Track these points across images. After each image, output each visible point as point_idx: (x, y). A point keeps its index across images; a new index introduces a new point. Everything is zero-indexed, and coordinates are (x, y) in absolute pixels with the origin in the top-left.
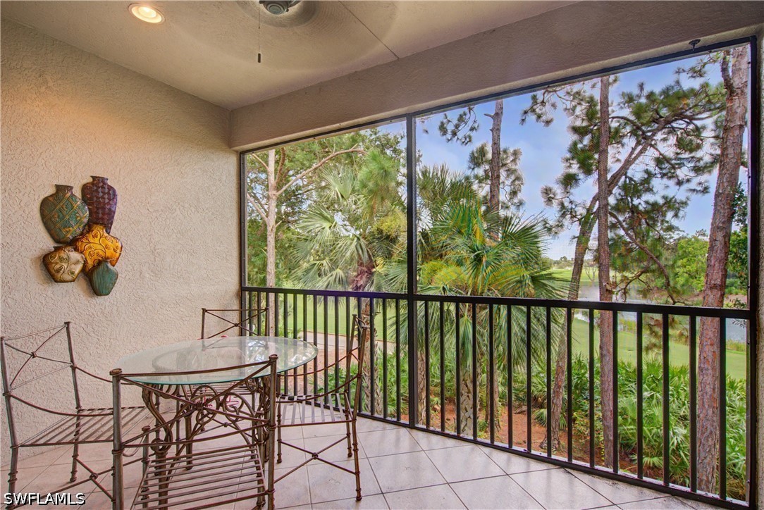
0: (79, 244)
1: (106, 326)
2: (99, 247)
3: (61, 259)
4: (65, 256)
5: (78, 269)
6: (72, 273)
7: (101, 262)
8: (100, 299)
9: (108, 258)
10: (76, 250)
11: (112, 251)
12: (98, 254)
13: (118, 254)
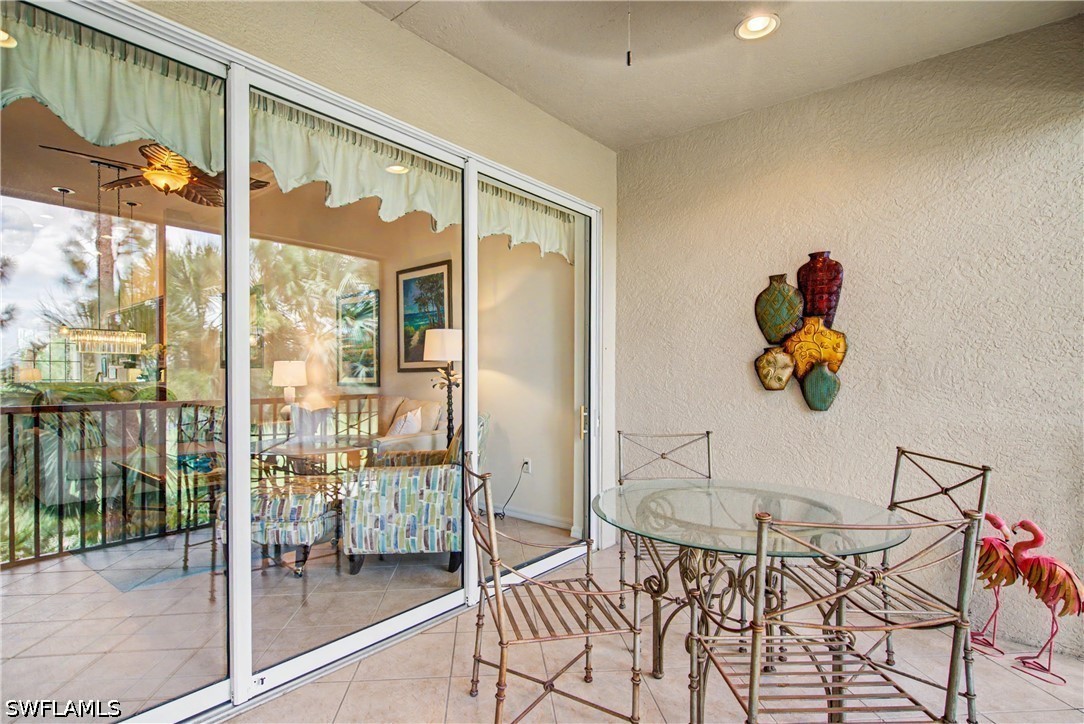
0: (789, 343)
1: (826, 452)
2: (812, 346)
3: (769, 362)
4: (772, 360)
5: (787, 373)
6: (780, 379)
7: (816, 365)
8: (818, 416)
9: (825, 361)
10: (786, 351)
11: (830, 350)
12: (811, 356)
13: (840, 356)
